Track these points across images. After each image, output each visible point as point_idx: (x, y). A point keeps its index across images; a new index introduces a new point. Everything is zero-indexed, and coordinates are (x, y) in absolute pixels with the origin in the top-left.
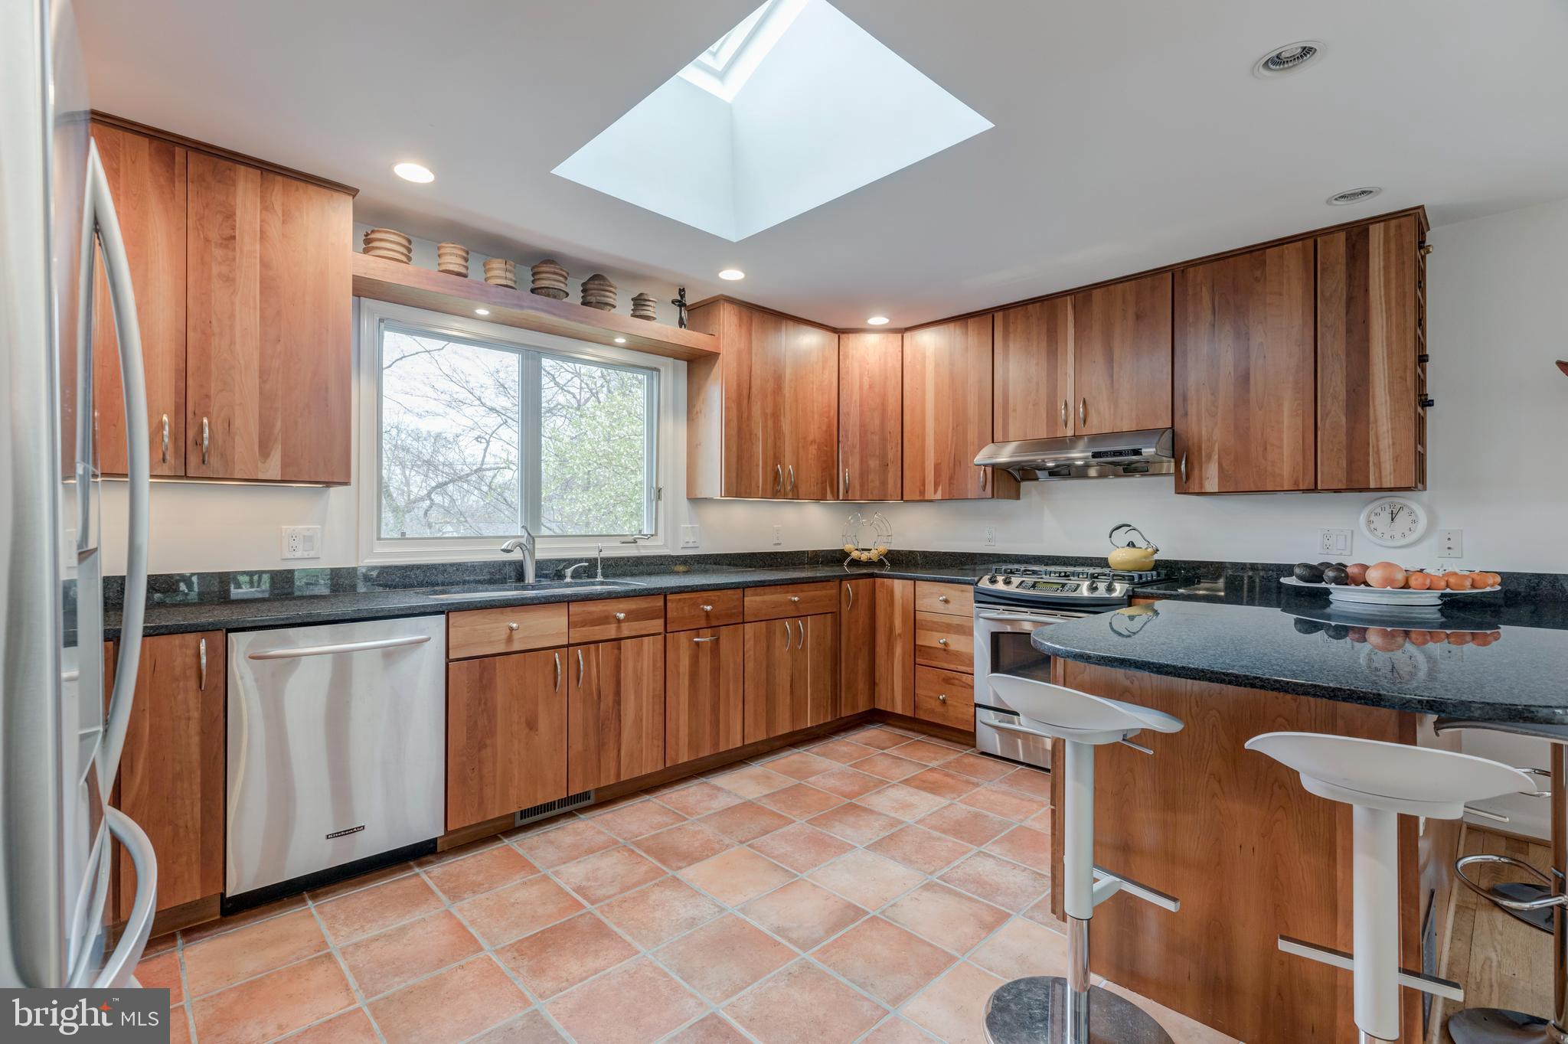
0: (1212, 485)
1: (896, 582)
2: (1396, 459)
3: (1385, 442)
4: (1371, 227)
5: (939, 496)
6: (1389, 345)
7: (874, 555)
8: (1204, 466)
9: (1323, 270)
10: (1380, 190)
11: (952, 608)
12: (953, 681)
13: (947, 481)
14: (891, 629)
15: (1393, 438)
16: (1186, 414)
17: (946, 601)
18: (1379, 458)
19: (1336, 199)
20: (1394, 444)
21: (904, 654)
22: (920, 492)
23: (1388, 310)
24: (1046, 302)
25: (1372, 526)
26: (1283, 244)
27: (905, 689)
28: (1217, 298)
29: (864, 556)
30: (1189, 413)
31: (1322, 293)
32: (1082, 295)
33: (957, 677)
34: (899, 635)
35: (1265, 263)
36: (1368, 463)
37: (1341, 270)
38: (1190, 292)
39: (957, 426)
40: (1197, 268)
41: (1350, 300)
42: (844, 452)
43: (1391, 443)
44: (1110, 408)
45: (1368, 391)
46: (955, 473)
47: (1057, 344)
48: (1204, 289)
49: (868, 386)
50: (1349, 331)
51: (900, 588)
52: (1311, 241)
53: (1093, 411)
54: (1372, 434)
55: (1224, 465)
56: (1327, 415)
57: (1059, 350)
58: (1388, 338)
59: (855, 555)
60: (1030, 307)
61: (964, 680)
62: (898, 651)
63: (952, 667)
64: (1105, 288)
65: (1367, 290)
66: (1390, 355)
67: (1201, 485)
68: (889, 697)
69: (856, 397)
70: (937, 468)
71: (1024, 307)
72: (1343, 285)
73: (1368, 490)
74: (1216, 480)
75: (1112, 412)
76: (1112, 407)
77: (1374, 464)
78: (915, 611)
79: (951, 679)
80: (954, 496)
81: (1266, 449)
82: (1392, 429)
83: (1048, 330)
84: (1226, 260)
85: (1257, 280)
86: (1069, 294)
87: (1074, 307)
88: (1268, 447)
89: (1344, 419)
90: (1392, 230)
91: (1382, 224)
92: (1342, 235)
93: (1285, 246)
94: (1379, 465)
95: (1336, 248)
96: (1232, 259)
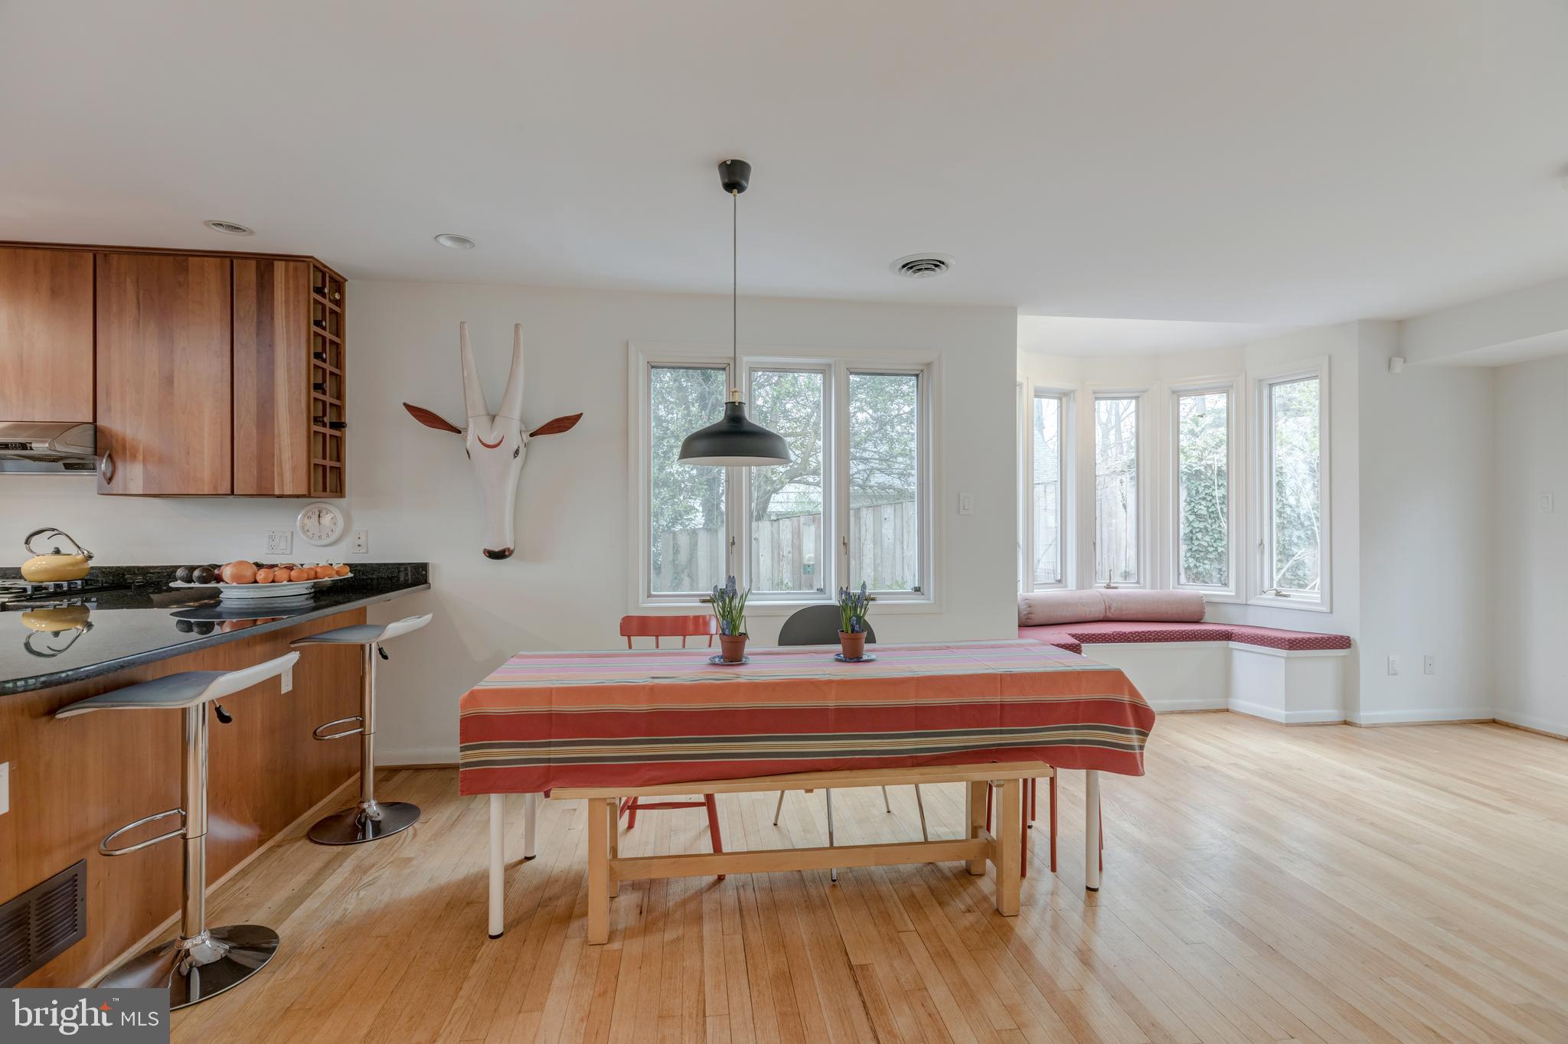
0: (137, 486)
2: (294, 469)
3: (286, 455)
4: (276, 263)
6: (289, 370)
8: (128, 467)
9: (239, 291)
10: (252, 233)
15: (292, 452)
16: (109, 409)
18: (281, 468)
19: (214, 224)
20: (292, 456)
23: (288, 339)
26: (204, 256)
28: (141, 292)
30: (112, 409)
35: (188, 270)
36: (274, 472)
37: (252, 292)
38: (114, 279)
40: (121, 256)
41: (260, 323)
43: (290, 455)
45: (273, 408)
48: (128, 280)
50: (259, 352)
52: (228, 258)
54: (276, 446)
55: (149, 466)
56: (242, 427)
58: (288, 364)
65: (272, 318)
66: (289, 381)
67: (126, 485)
73: (272, 496)
74: (141, 482)
77: (278, 474)
81: (188, 453)
82: (291, 444)
84: (151, 257)
85: (181, 285)
88: (192, 451)
89: (255, 431)
90: (291, 272)
91: (283, 263)
92: (253, 263)
93: (206, 258)
94: (281, 475)
95: (248, 275)
96: (156, 257)
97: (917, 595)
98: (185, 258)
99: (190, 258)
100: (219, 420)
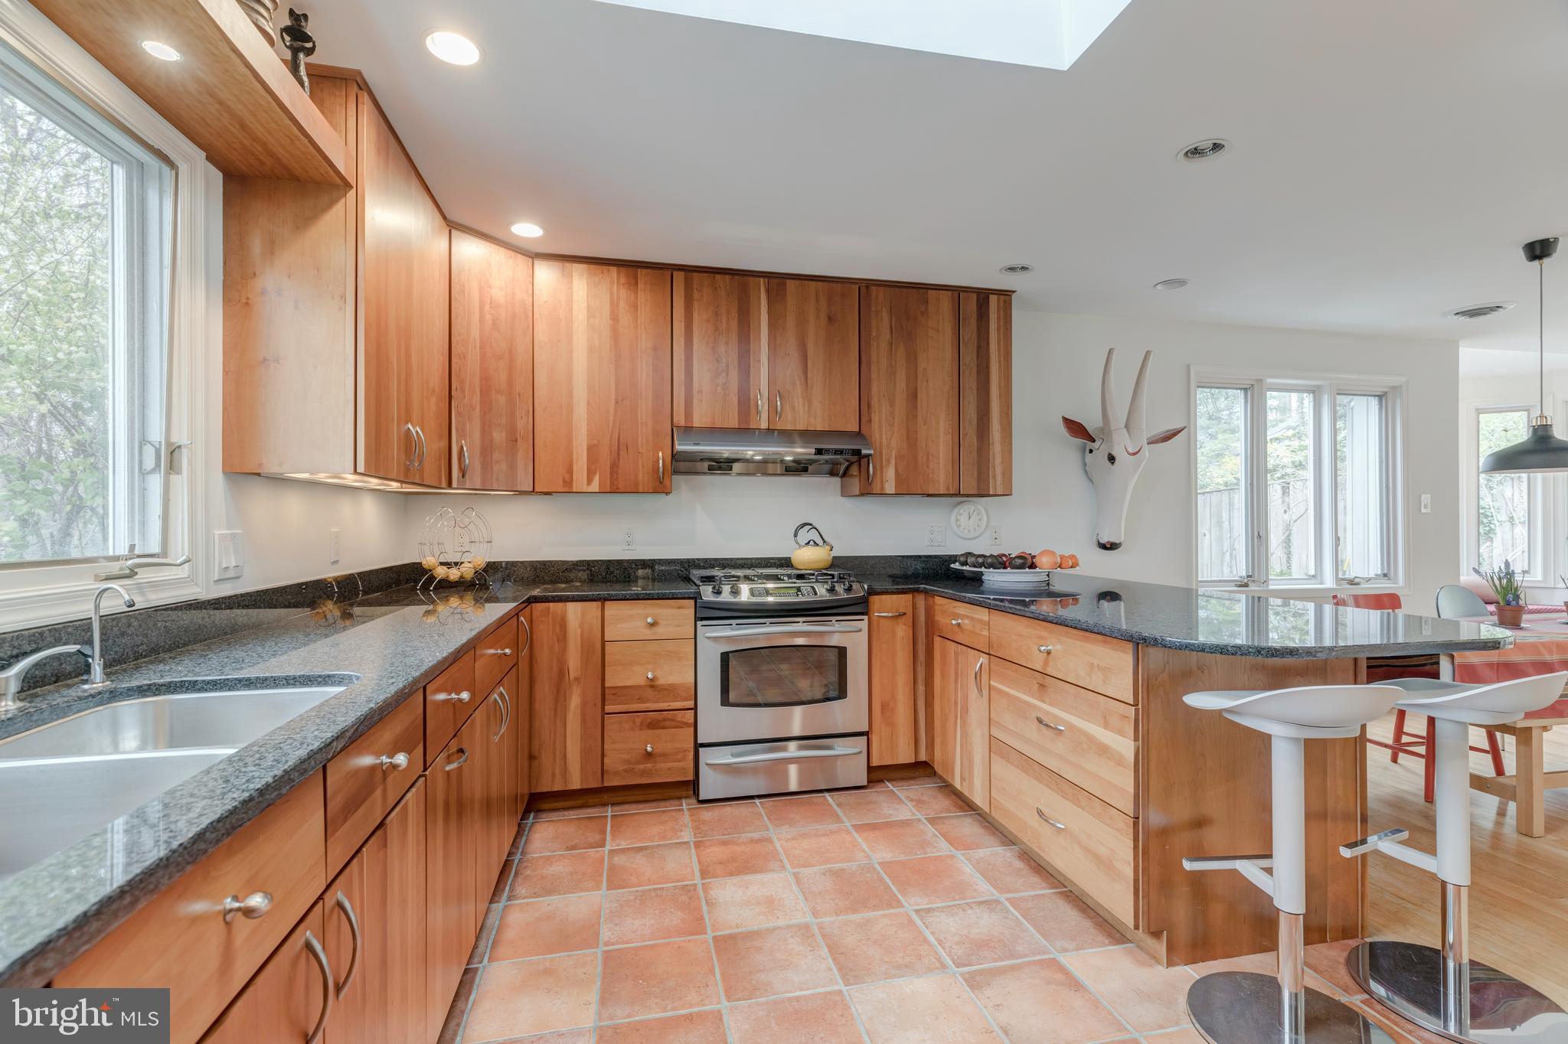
0: (890, 488)
1: (570, 605)
2: (1004, 472)
3: (998, 460)
4: (991, 296)
5: (595, 486)
6: (1000, 387)
7: (467, 571)
8: (884, 469)
9: (964, 319)
11: (661, 631)
12: (663, 724)
13: (609, 470)
14: (562, 672)
15: (1002, 458)
16: (870, 421)
17: (653, 625)
18: (994, 471)
20: (1002, 462)
21: (584, 705)
22: (565, 482)
23: (1000, 360)
24: (736, 277)
25: (958, 523)
26: (940, 289)
27: (586, 752)
28: (894, 320)
29: (454, 574)
30: (873, 420)
31: (963, 337)
32: (777, 282)
33: (670, 717)
34: (577, 679)
36: (989, 475)
37: (973, 321)
38: (873, 309)
39: (622, 400)
40: (879, 288)
41: (979, 347)
42: (459, 414)
44: (804, 405)
45: (988, 421)
46: (619, 459)
47: (749, 327)
48: (884, 309)
49: (490, 322)
50: (978, 372)
51: (575, 614)
52: (958, 292)
53: (788, 405)
54: (991, 452)
55: (899, 469)
56: (966, 435)
57: (751, 333)
58: (999, 382)
59: (441, 572)
60: (718, 277)
61: (679, 719)
62: (575, 702)
63: (657, 706)
64: (800, 282)
65: (988, 344)
66: (1001, 395)
67: (882, 488)
68: (557, 771)
69: (475, 333)
70: (592, 449)
71: (712, 275)
72: (975, 336)
73: (989, 496)
74: (893, 484)
75: (806, 409)
76: (807, 405)
77: (992, 477)
78: (603, 642)
79: (659, 721)
80: (618, 489)
81: (928, 458)
82: (1002, 451)
83: (740, 309)
85: (923, 314)
86: (763, 277)
87: (768, 291)
88: (930, 457)
89: (975, 440)
90: (1002, 303)
91: (996, 296)
92: (974, 296)
93: (941, 292)
94: (994, 477)
95: (971, 305)
96: (904, 290)
97: (1385, 580)
98: (925, 291)
99: (929, 291)
100: (951, 431)
